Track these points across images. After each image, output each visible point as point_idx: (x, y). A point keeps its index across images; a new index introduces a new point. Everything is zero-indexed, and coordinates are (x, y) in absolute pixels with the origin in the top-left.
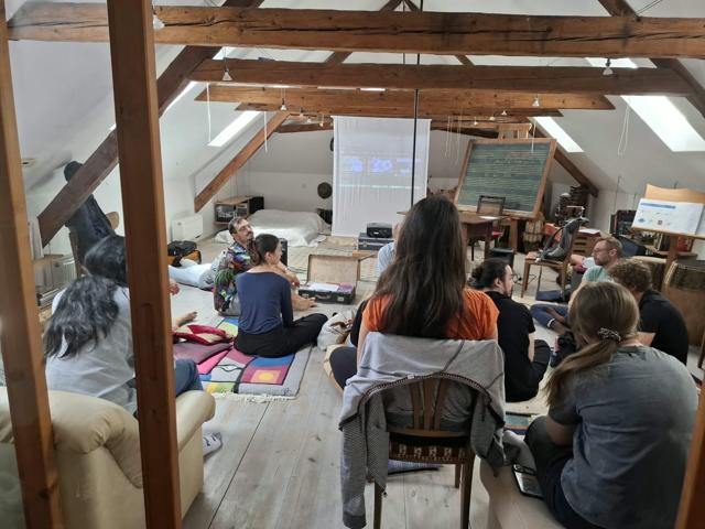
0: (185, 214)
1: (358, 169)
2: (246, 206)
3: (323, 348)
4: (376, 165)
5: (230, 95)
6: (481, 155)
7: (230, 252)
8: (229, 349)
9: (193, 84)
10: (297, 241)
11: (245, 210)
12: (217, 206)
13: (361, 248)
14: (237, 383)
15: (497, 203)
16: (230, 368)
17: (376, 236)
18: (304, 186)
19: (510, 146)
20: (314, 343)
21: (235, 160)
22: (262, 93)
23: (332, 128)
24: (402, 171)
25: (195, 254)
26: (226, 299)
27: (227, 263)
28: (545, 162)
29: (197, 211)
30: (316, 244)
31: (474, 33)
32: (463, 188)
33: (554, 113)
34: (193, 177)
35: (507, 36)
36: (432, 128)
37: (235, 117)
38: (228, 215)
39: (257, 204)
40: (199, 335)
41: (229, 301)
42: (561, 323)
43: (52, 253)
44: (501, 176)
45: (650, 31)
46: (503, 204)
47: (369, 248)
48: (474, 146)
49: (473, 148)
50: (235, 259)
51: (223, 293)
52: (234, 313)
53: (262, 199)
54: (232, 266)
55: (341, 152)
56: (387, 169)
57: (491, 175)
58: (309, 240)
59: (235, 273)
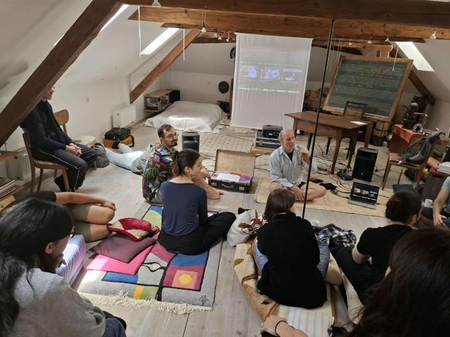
0: (123, 106)
1: (253, 76)
2: (167, 97)
3: (232, 244)
4: (267, 73)
5: (158, 16)
6: (349, 68)
7: (157, 153)
8: (154, 244)
9: (125, 7)
10: (204, 127)
11: (166, 101)
12: (146, 98)
13: (258, 145)
14: (161, 287)
15: (360, 108)
16: (154, 267)
17: (270, 137)
18: (209, 83)
19: (374, 63)
20: (225, 238)
21: (160, 65)
22: (184, 15)
23: (235, 42)
24: (287, 79)
25: (130, 139)
26: (153, 191)
27: (154, 163)
28: (402, 77)
29: (131, 102)
30: (218, 131)
32: (333, 94)
34: (129, 77)
36: (313, 46)
37: (162, 32)
38: (154, 105)
39: (175, 96)
40: (129, 231)
41: (155, 193)
42: (424, 223)
43: (8, 150)
44: (364, 86)
46: (365, 109)
47: (264, 146)
48: (344, 61)
49: (343, 63)
50: (161, 160)
51: (150, 186)
52: (158, 201)
53: (179, 91)
54: (159, 166)
55: (241, 62)
56: (274, 76)
57: (356, 85)
58: (213, 127)
59: (160, 171)
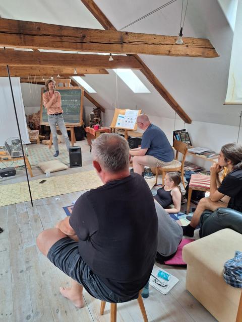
31: (40, 35)
33: (81, 75)
35: (61, 39)
36: (21, 82)
45: (133, 40)
